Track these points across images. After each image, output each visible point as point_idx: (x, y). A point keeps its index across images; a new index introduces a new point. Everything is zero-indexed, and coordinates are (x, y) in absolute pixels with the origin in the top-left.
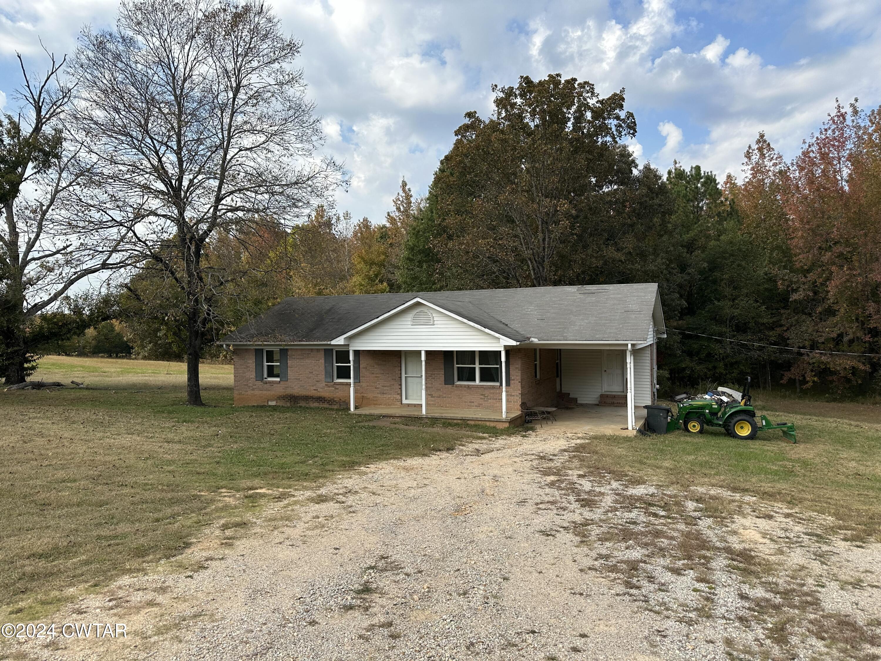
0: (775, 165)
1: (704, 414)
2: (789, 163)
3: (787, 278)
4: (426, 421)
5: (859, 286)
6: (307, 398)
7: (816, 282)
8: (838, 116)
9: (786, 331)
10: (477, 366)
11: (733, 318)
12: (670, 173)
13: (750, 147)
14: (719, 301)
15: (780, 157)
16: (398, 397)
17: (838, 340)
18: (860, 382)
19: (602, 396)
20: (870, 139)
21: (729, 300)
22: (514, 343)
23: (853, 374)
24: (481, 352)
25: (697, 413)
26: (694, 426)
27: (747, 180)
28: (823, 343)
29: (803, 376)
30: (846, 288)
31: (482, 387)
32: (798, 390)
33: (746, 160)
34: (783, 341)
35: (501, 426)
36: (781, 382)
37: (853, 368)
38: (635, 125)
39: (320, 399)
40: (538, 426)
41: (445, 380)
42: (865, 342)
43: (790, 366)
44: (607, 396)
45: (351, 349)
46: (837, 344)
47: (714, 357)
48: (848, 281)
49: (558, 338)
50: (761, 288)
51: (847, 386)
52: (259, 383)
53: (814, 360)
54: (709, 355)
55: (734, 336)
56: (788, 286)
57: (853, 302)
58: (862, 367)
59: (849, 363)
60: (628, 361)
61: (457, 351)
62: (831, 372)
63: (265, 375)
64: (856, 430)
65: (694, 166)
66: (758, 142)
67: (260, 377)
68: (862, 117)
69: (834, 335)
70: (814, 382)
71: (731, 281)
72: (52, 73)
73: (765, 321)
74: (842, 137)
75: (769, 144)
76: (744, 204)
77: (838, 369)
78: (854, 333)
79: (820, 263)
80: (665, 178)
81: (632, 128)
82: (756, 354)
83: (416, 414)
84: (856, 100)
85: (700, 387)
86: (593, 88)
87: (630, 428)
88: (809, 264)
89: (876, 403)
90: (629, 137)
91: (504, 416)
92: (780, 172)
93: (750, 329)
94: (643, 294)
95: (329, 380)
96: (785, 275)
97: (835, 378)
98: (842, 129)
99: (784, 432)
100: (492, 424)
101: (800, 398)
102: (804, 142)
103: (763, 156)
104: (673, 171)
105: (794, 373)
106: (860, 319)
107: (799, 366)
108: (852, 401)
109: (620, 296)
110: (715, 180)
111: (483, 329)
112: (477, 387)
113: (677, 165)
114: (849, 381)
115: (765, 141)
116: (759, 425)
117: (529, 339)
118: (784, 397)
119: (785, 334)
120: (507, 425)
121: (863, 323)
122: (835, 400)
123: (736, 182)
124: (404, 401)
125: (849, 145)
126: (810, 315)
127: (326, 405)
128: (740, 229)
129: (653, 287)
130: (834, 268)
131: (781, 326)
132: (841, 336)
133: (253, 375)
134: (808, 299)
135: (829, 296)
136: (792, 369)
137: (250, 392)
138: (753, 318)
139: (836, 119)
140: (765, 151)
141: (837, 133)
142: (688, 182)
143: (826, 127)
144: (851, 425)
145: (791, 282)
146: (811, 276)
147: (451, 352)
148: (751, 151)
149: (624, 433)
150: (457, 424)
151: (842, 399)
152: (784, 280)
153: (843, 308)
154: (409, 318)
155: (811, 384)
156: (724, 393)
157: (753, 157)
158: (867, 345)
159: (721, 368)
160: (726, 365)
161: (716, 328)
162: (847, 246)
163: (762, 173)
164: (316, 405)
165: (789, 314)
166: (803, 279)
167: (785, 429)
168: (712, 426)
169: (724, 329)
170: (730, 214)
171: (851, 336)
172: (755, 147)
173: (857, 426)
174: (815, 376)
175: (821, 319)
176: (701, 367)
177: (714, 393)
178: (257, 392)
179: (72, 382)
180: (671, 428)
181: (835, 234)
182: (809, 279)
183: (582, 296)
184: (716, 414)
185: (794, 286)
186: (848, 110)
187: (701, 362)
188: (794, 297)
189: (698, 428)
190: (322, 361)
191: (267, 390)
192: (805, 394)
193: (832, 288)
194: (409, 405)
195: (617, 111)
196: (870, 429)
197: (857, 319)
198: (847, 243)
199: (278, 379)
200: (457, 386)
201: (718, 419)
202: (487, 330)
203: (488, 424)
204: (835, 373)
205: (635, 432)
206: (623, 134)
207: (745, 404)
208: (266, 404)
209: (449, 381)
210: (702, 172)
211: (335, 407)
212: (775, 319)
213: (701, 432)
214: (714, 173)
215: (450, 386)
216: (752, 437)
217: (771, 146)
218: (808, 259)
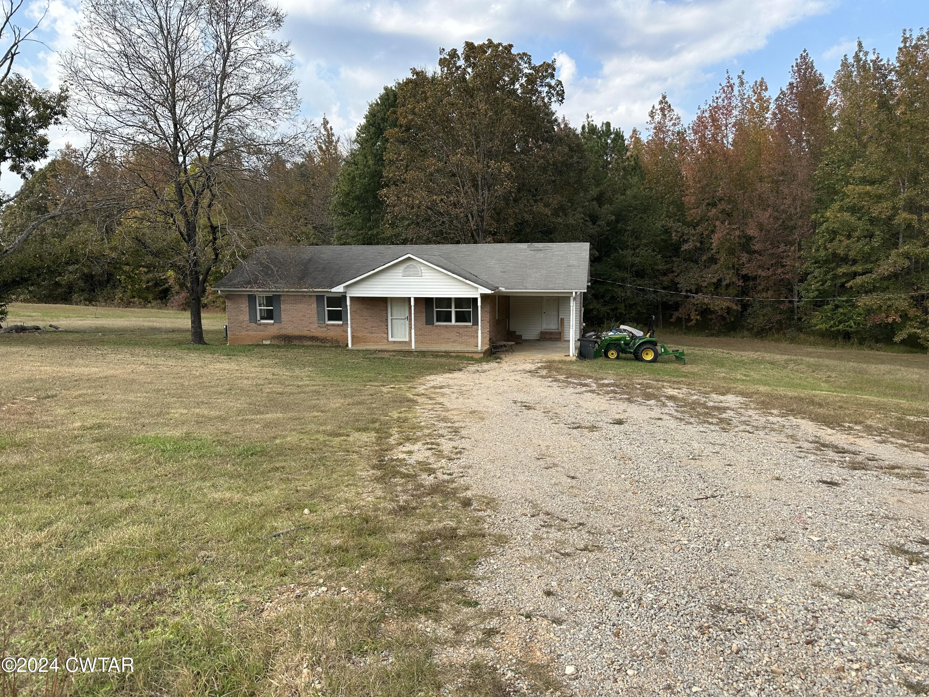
0: (674, 125)
1: (619, 345)
2: (686, 126)
3: (679, 230)
4: (416, 354)
5: (736, 238)
6: (300, 338)
7: (703, 234)
8: (728, 87)
9: (676, 276)
10: (453, 310)
11: (633, 265)
12: (583, 127)
13: (653, 107)
14: (623, 250)
15: (679, 118)
16: (385, 336)
17: (717, 285)
18: (733, 319)
19: (542, 333)
20: (752, 107)
21: (631, 249)
22: (489, 292)
23: (728, 313)
24: (456, 299)
25: (615, 344)
26: (613, 354)
27: (650, 138)
28: (706, 287)
29: (689, 315)
30: (726, 240)
31: (457, 326)
32: (684, 327)
33: (650, 119)
34: (674, 286)
35: (477, 356)
36: (671, 320)
37: (728, 308)
38: (564, 93)
39: (313, 338)
40: (503, 356)
41: (426, 322)
42: (739, 286)
43: (679, 307)
44: (546, 333)
45: (348, 296)
46: (717, 288)
47: (616, 299)
48: (728, 234)
49: (520, 287)
50: (658, 238)
51: (723, 323)
52: (253, 325)
53: (698, 302)
54: (613, 298)
55: (634, 281)
56: (681, 237)
57: (731, 252)
58: (735, 307)
59: (726, 304)
60: (571, 305)
61: (436, 298)
62: (711, 311)
63: (259, 318)
64: (727, 356)
65: (605, 122)
66: (661, 102)
67: (253, 319)
68: (747, 88)
69: (715, 280)
70: (697, 320)
71: (633, 231)
72: (11, 14)
73: (660, 267)
74: (729, 106)
75: (670, 106)
76: (646, 158)
77: (717, 308)
78: (730, 278)
79: (707, 218)
80: (579, 131)
81: (561, 96)
82: (651, 297)
83: (407, 348)
84: (743, 73)
85: (605, 326)
86: (530, 60)
87: (571, 355)
88: (698, 218)
89: (744, 337)
90: (557, 104)
91: (479, 348)
92: (679, 133)
93: (647, 274)
94: (579, 252)
95: (321, 322)
96: (678, 228)
97: (713, 316)
98: (730, 98)
99: (676, 357)
100: (470, 355)
101: (685, 333)
102: (699, 108)
103: (664, 115)
104: (586, 125)
105: (681, 313)
106: (736, 266)
107: (685, 307)
108: (725, 336)
109: (562, 253)
110: (623, 137)
111: (464, 280)
112: (453, 326)
113: (590, 119)
114: (724, 318)
115: (667, 103)
116: (660, 352)
117: (498, 288)
118: (672, 333)
119: (676, 279)
120: (482, 355)
121: (738, 270)
122: (712, 335)
123: (640, 136)
124: (390, 339)
125: (735, 112)
126: (696, 262)
127: (319, 343)
128: (643, 184)
129: (587, 245)
130: (718, 223)
131: (673, 272)
132: (720, 281)
133: (247, 317)
134: (696, 249)
135: (713, 247)
136: (680, 309)
137: (244, 333)
138: (650, 265)
139: (726, 89)
140: (666, 112)
141: (726, 101)
142: (599, 138)
143: (718, 95)
144: (723, 352)
145: (683, 234)
146: (699, 229)
147: (432, 299)
148: (654, 111)
149: (568, 359)
150: (442, 356)
151: (717, 335)
152: (677, 232)
153: (722, 258)
154: (400, 270)
155: (694, 322)
156: (625, 330)
157: (656, 117)
158: (740, 288)
159: (622, 308)
160: (625, 306)
161: (619, 274)
162: (729, 204)
163: (663, 132)
164: (310, 343)
165: (680, 262)
166: (693, 231)
167: (678, 355)
168: (625, 353)
169: (626, 275)
170: (634, 169)
171: (727, 281)
172: (658, 107)
173: (728, 353)
174: (698, 315)
175: (705, 266)
176: (606, 308)
177: (617, 331)
178: (251, 333)
179: (51, 326)
180: (596, 355)
181: (720, 193)
182: (697, 231)
183: (532, 252)
184: (629, 344)
185: (685, 237)
186: (736, 81)
187: (605, 304)
188: (685, 247)
189: (615, 355)
190: (314, 306)
191: (261, 331)
192: (689, 330)
193: (715, 240)
194: (394, 342)
195: (548, 80)
196: (737, 355)
197: (733, 266)
198: (729, 202)
199: (272, 321)
200: (436, 326)
201: (629, 348)
202: (467, 281)
203: (467, 355)
204: (714, 312)
205: (575, 358)
206: (552, 100)
207: (650, 337)
208: (260, 343)
209: (429, 322)
210: (612, 129)
211: (328, 345)
212: (668, 266)
213: (618, 358)
214: (621, 130)
215: (431, 326)
216: (654, 361)
217: (672, 107)
218: (697, 214)
